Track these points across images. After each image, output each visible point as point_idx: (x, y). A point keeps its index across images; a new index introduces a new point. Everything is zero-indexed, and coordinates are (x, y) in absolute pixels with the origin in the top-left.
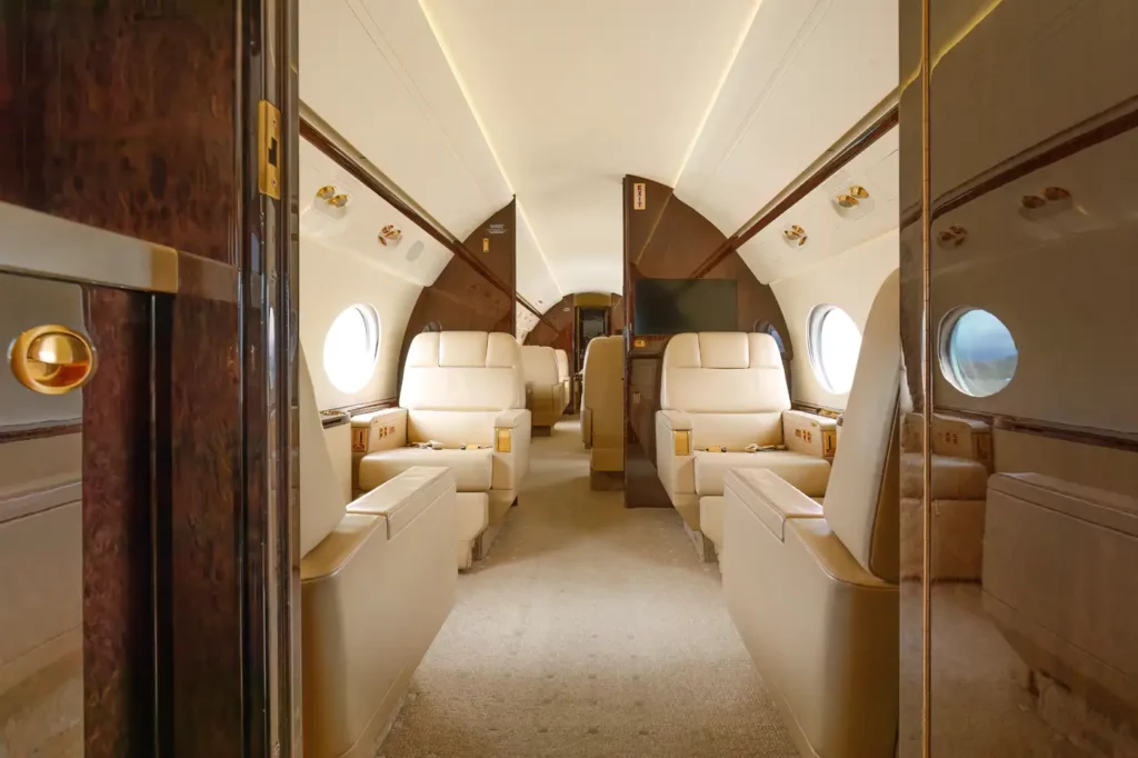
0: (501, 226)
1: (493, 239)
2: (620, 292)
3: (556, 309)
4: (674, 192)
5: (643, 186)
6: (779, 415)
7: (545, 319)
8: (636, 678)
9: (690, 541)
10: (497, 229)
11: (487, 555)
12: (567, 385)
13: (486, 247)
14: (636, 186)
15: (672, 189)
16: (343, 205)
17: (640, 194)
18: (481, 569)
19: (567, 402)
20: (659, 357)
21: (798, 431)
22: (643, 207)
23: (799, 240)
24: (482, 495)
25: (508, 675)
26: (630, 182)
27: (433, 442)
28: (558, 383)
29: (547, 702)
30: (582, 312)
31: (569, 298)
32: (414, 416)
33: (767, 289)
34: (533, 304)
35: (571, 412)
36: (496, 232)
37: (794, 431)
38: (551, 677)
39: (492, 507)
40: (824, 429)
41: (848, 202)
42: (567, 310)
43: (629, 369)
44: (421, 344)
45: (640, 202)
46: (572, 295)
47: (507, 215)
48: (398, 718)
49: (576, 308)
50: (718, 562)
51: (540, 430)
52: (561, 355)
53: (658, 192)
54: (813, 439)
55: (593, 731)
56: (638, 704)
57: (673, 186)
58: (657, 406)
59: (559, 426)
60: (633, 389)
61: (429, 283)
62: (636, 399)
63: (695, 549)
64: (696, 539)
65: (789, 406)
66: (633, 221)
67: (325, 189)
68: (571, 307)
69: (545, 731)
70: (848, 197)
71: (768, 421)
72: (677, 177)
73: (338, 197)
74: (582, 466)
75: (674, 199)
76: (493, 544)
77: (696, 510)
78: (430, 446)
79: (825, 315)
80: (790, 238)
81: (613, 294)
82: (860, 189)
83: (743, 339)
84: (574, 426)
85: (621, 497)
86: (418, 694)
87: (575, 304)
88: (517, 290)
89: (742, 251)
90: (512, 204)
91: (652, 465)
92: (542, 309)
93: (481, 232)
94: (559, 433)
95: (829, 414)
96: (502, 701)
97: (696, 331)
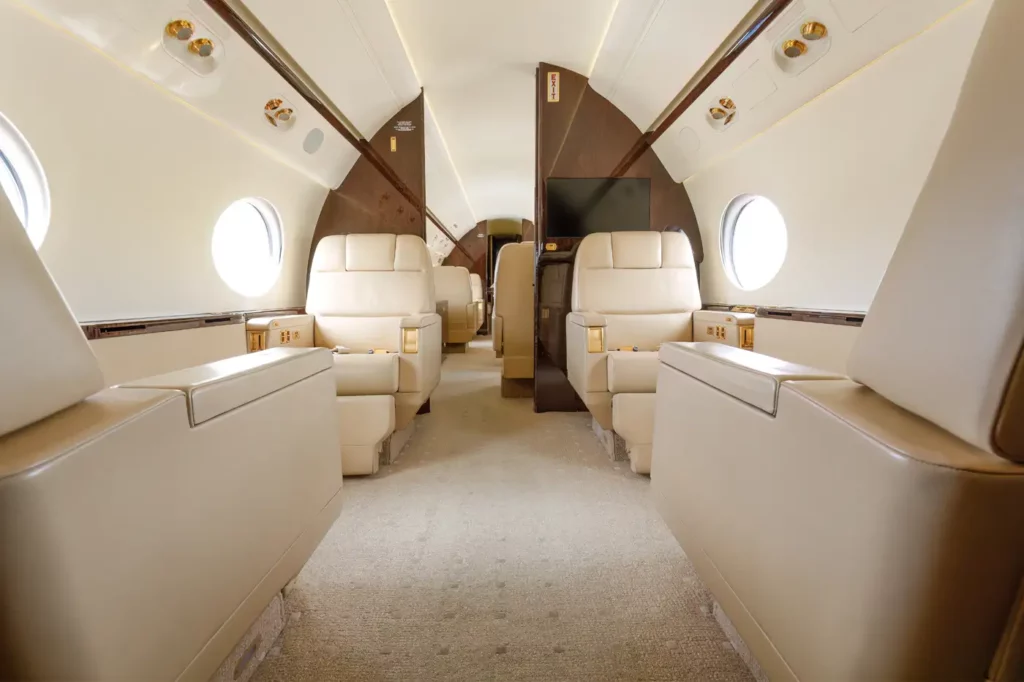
0: (409, 123)
1: (401, 137)
2: (532, 219)
3: (471, 235)
4: (590, 82)
5: (557, 74)
6: (689, 315)
7: (459, 245)
8: (548, 585)
9: (600, 441)
10: (405, 126)
11: (396, 459)
12: (481, 307)
13: (393, 146)
14: (550, 75)
15: (587, 79)
16: (208, 54)
17: (554, 83)
18: (389, 474)
19: (481, 322)
20: (571, 262)
21: (711, 329)
22: (557, 99)
23: (724, 120)
24: (387, 400)
25: (408, 587)
26: (544, 70)
27: (337, 347)
28: (471, 302)
29: (451, 616)
30: (494, 238)
31: (482, 225)
32: (322, 323)
33: (680, 189)
34: (448, 228)
35: (484, 331)
36: (403, 129)
37: (706, 328)
38: (455, 587)
39: (399, 410)
40: (740, 324)
41: (795, 50)
42: (481, 236)
43: (540, 274)
44: (327, 246)
45: (554, 95)
46: (485, 222)
47: (414, 111)
48: (276, 643)
49: (489, 237)
50: (629, 460)
51: (452, 346)
52: (476, 279)
53: (573, 81)
54: (727, 335)
55: (501, 651)
56: (554, 615)
57: (588, 75)
58: (568, 309)
59: (472, 344)
60: (542, 304)
61: (335, 185)
62: (545, 314)
63: (604, 449)
64: (606, 440)
65: (700, 307)
66: (547, 116)
67: (178, 23)
68: (485, 233)
69: (444, 652)
70: (796, 42)
71: (679, 321)
72: (590, 66)
73: (199, 41)
74: (494, 378)
75: (589, 90)
76: (403, 450)
77: (609, 408)
78: (337, 351)
79: (742, 209)
80: (716, 117)
81: (524, 220)
82: (815, 25)
83: (655, 239)
84: (488, 344)
85: (531, 404)
86: (303, 612)
87: (489, 233)
88: (427, 205)
89: (657, 147)
90: (420, 98)
91: (562, 374)
92: (458, 234)
93: (388, 130)
94: (474, 351)
95: (743, 309)
96: (398, 618)
97: (609, 230)
